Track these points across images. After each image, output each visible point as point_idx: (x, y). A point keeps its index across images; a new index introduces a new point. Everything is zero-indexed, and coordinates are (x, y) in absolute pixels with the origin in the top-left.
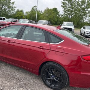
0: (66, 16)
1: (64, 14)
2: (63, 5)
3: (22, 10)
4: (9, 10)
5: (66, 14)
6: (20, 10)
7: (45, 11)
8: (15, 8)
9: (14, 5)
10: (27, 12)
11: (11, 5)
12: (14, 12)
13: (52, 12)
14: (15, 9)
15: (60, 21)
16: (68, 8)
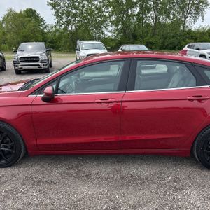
0: (63, 26)
1: (58, 22)
2: (52, 2)
5: (64, 24)
13: (27, 19)
15: (49, 40)
16: (65, 8)
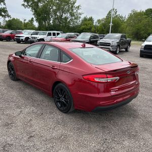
3: (91, 18)
4: (71, 20)
6: (88, 17)
7: (131, 17)
8: (81, 14)
9: (79, 11)
10: (99, 21)
11: (75, 11)
12: (79, 22)
13: (144, 16)
14: (80, 17)
